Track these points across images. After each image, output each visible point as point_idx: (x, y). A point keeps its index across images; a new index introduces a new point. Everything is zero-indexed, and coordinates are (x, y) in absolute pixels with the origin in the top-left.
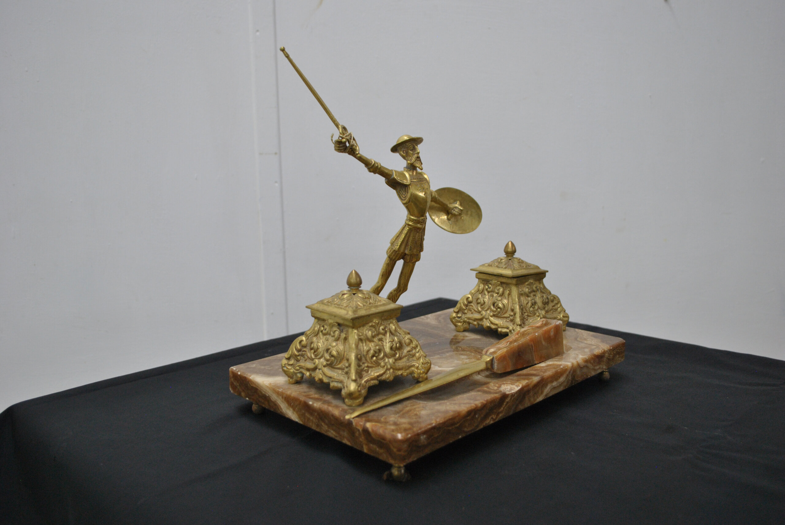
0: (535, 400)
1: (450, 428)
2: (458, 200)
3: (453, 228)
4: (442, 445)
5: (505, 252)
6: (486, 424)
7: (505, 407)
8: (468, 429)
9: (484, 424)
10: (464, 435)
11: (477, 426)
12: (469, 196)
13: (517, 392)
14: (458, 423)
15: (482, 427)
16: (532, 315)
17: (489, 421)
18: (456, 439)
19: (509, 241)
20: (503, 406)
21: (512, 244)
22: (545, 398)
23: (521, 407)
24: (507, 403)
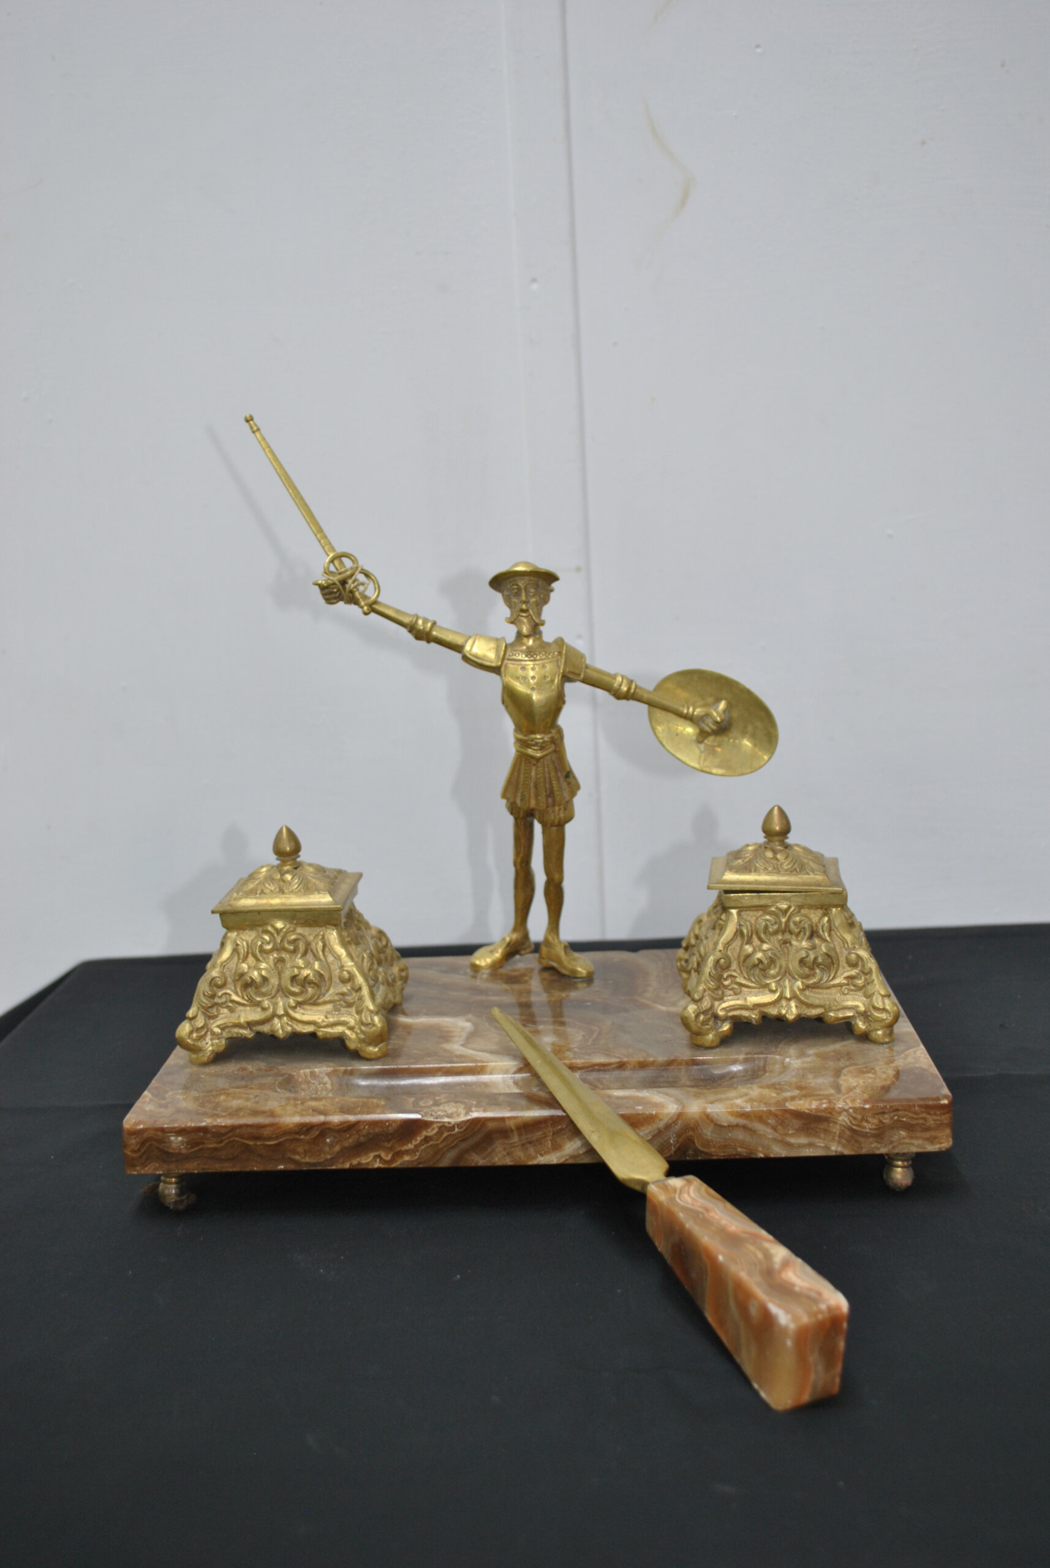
0: (531, 1158)
1: (251, 1143)
2: (725, 699)
3: (705, 760)
4: (229, 1167)
5: (764, 831)
6: (359, 1163)
7: (421, 1144)
8: (304, 1159)
9: (355, 1162)
10: (291, 1167)
11: (333, 1160)
12: (749, 693)
13: (459, 1125)
14: (270, 1139)
15: (347, 1166)
16: (753, 985)
17: (370, 1160)
18: (270, 1167)
19: (774, 805)
20: (414, 1143)
21: (782, 812)
22: (571, 1161)
23: (478, 1160)
24: (427, 1139)
